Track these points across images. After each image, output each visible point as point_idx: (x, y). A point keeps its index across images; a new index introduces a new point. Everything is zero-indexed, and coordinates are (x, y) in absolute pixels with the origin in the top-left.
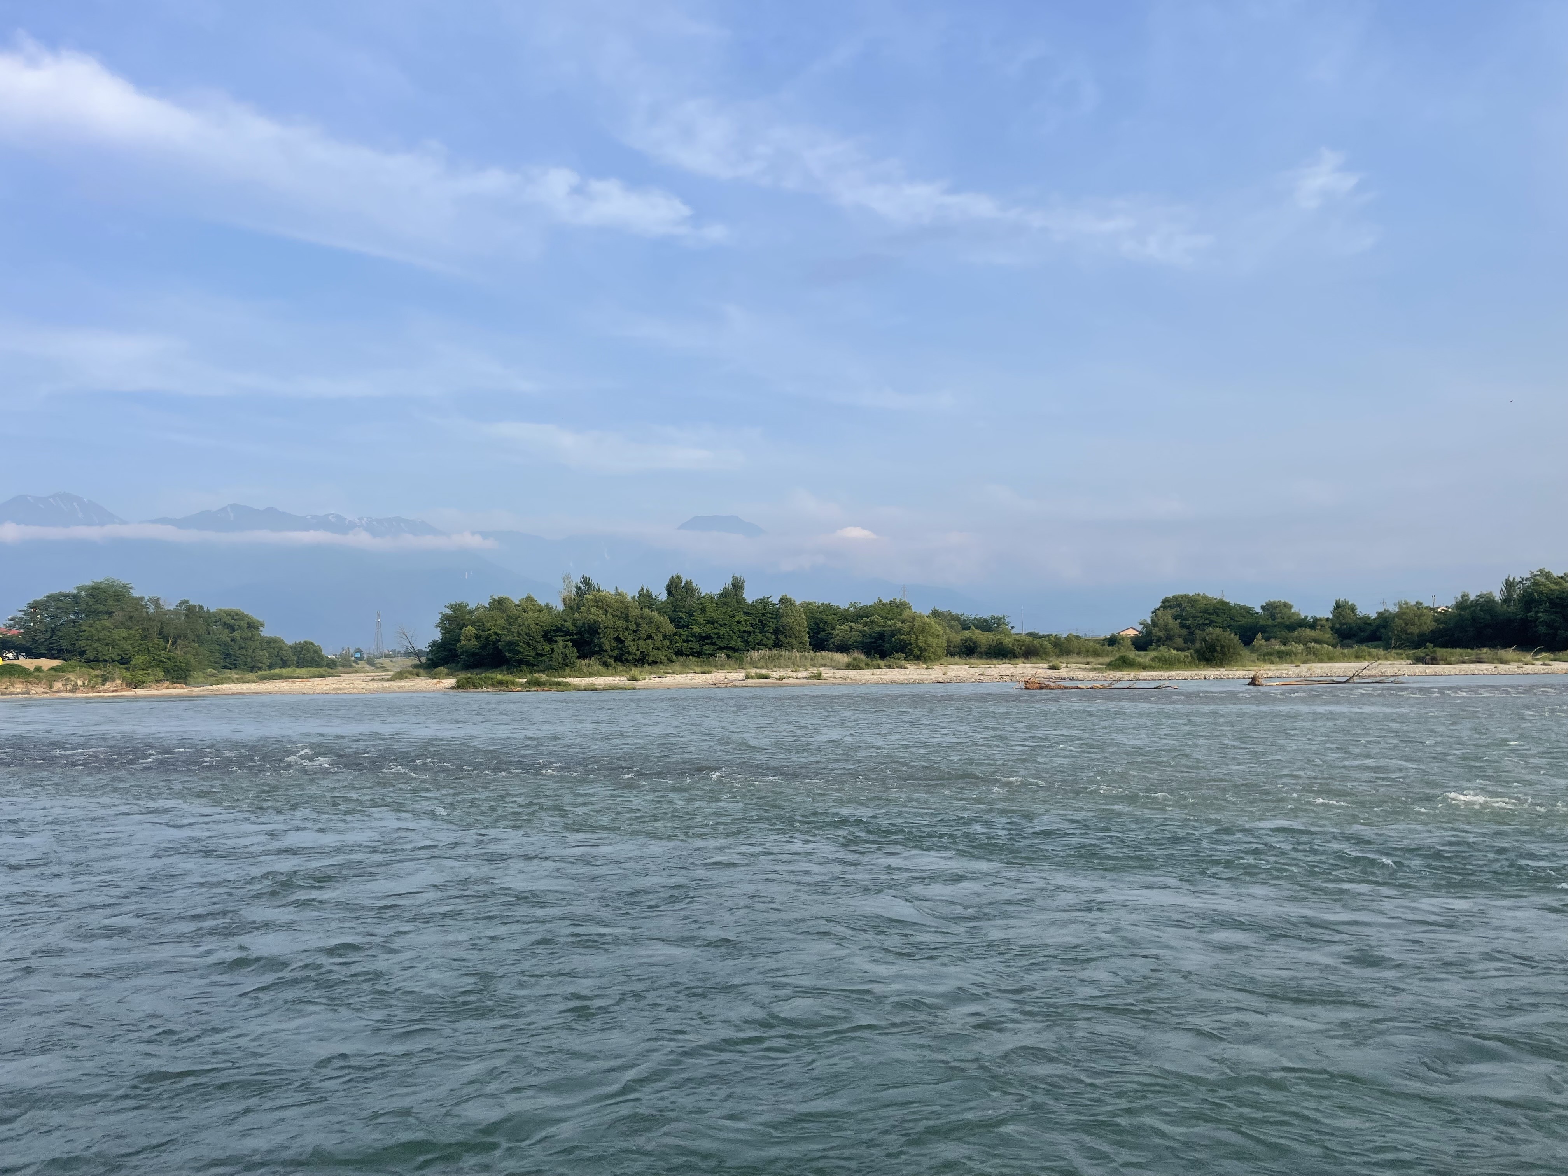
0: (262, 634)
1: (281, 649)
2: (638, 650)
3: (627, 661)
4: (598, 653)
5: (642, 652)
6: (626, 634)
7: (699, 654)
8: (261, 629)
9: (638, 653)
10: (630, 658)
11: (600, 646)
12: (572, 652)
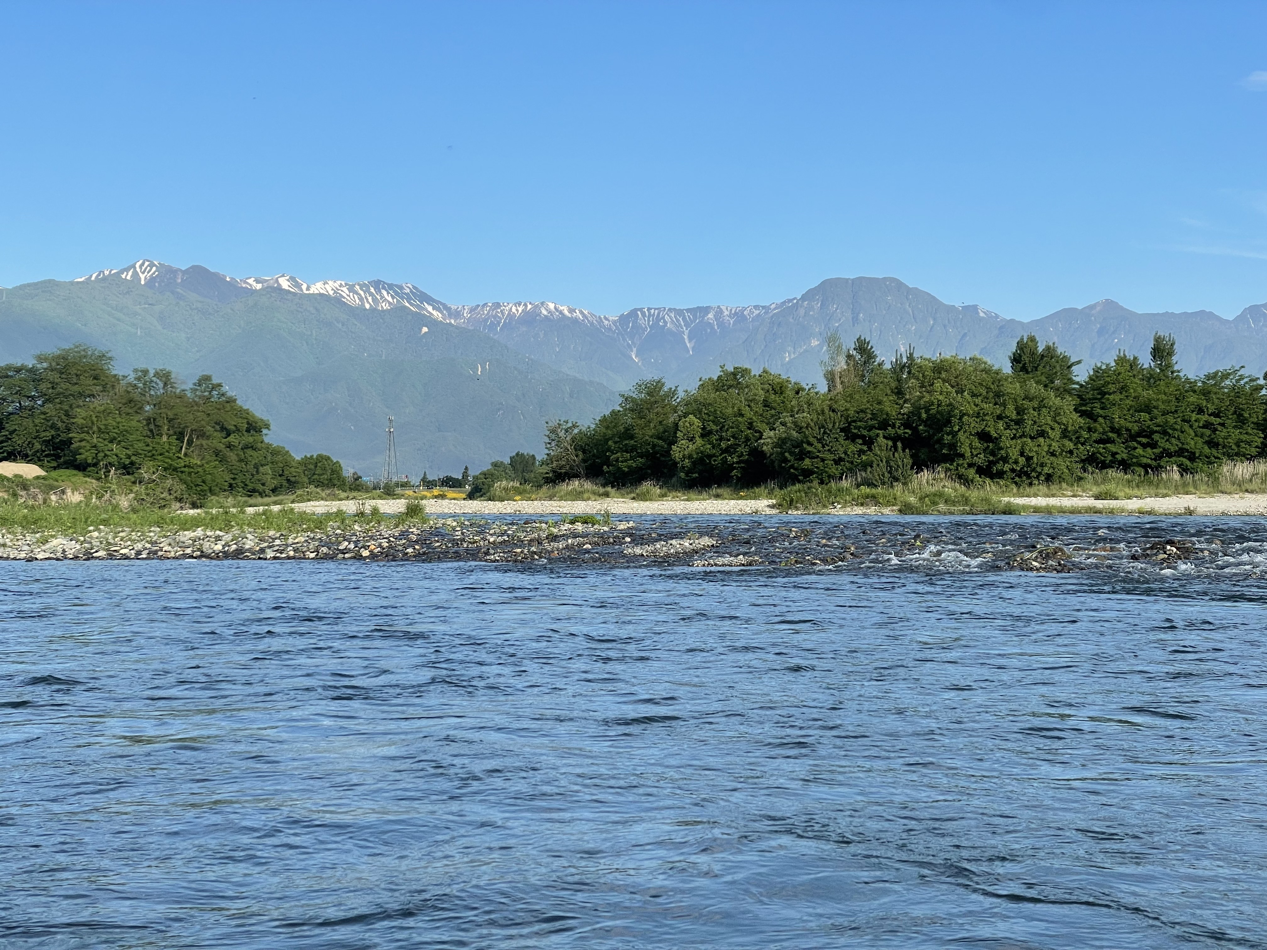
0: (266, 440)
1: (287, 464)
2: (1022, 454)
3: (1000, 475)
4: (948, 459)
5: (1029, 459)
6: (1001, 425)
7: (1125, 466)
8: (265, 431)
9: (1022, 460)
10: (1007, 467)
11: (953, 446)
12: (904, 458)
